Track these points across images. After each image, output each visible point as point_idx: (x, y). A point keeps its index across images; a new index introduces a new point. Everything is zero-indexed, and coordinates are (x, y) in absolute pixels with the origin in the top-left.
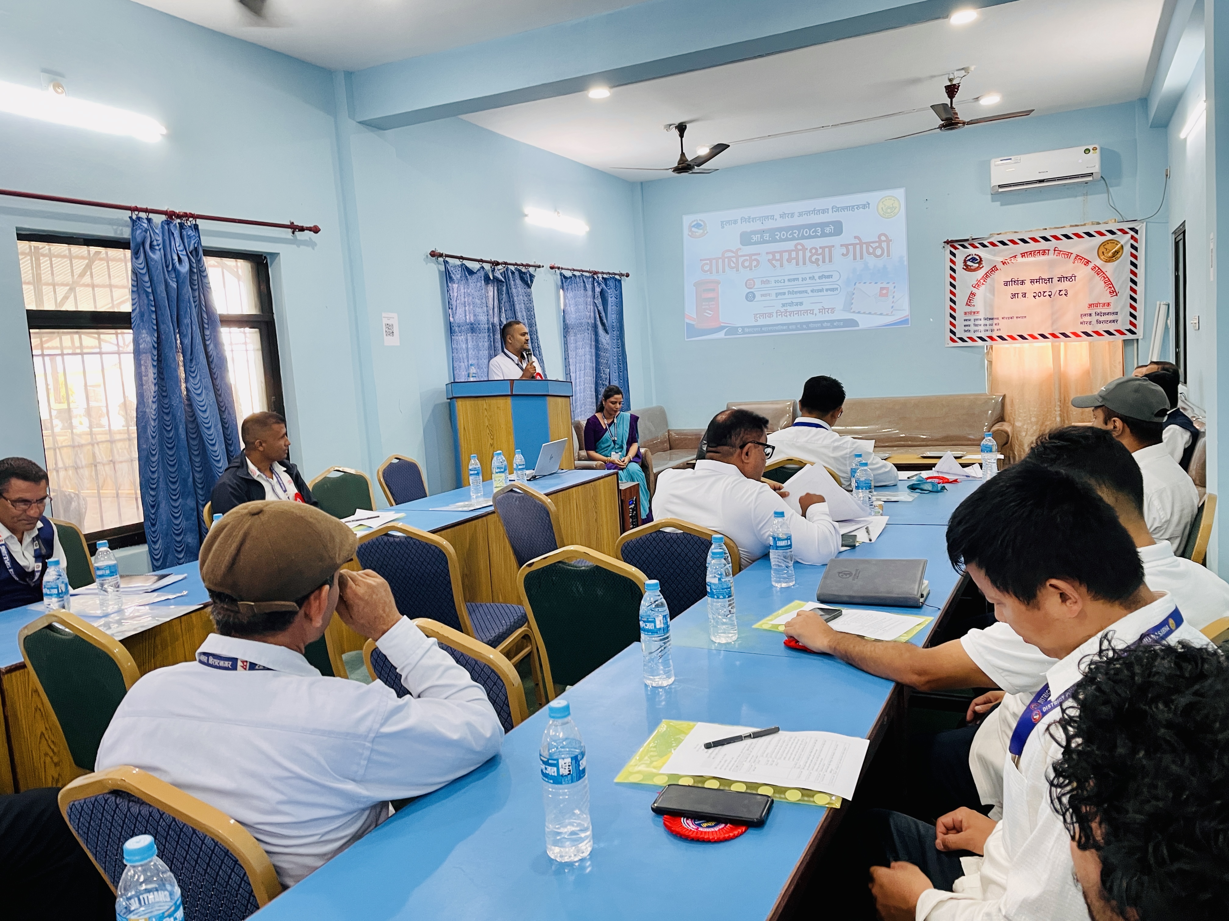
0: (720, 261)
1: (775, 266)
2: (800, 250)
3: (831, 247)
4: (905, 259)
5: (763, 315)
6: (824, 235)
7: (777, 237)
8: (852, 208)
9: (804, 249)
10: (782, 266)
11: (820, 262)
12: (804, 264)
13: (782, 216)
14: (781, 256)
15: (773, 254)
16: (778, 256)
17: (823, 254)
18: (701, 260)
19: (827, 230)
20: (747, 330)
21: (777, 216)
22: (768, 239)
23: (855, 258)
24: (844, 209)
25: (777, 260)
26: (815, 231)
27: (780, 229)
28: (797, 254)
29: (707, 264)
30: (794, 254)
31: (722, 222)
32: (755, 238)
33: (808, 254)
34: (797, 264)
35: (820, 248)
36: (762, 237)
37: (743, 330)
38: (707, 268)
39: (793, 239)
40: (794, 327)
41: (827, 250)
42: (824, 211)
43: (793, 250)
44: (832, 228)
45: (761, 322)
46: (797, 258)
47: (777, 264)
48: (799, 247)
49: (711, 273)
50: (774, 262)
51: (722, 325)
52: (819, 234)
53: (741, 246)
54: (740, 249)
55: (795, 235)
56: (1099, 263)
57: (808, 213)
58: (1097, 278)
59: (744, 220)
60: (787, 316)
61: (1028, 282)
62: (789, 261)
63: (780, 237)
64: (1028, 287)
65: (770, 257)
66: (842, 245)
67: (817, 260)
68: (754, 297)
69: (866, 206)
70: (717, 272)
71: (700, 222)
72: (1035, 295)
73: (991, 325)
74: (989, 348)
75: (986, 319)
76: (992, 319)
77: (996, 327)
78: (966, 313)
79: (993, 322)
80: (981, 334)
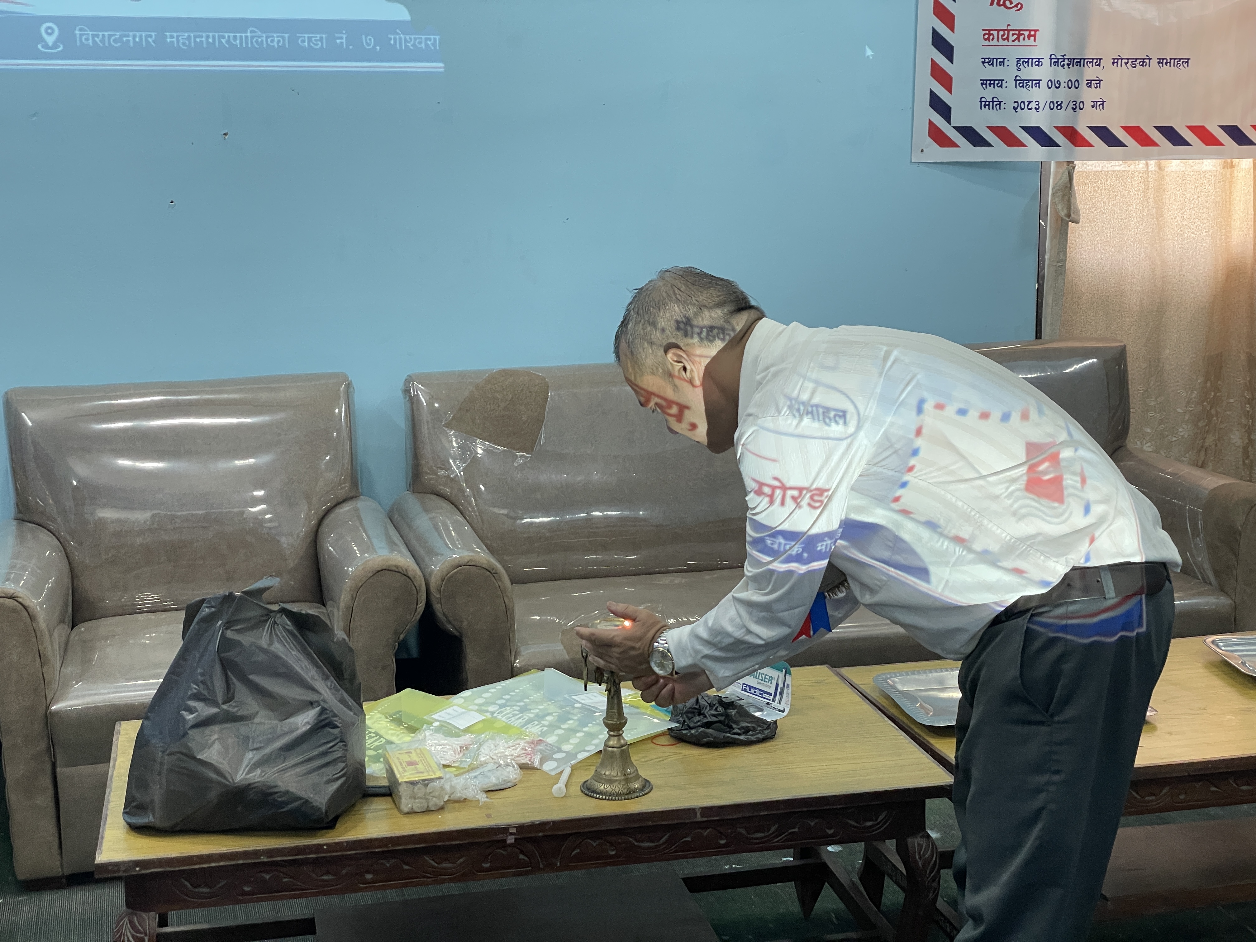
73: (1074, 84)
74: (1064, 169)
75: (1056, 61)
76: (1079, 62)
77: (1088, 95)
78: (988, 34)
79: (1081, 74)
80: (1034, 119)
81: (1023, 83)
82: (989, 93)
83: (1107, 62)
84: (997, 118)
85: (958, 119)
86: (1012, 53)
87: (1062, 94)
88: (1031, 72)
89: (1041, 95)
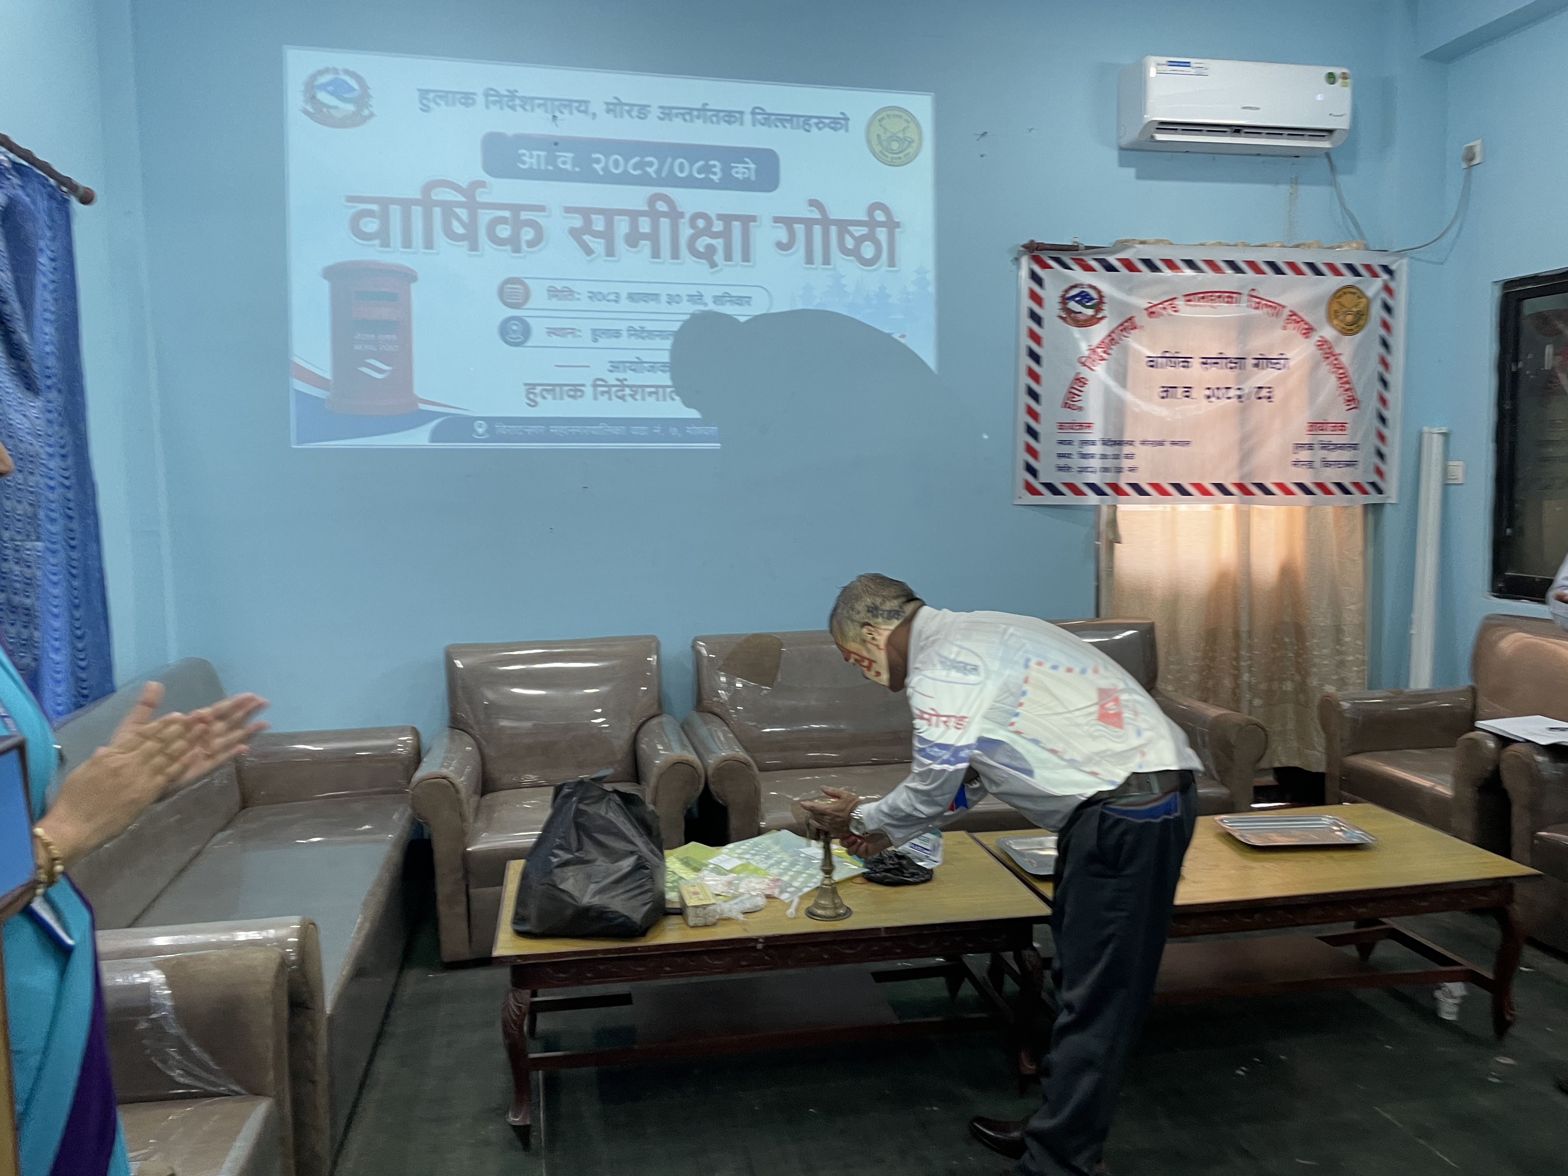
0: (417, 212)
1: (589, 251)
2: (664, 214)
3: (747, 220)
4: (931, 276)
5: (552, 389)
6: (729, 183)
7: (597, 167)
8: (805, 122)
9: (675, 215)
10: (610, 252)
11: (719, 257)
12: (675, 255)
13: (615, 107)
14: (610, 224)
15: (586, 213)
16: (599, 224)
17: (726, 234)
18: (351, 199)
19: (740, 171)
20: (502, 429)
21: (597, 107)
22: (568, 167)
23: (809, 260)
24: (785, 120)
25: (596, 234)
26: (706, 169)
27: (609, 147)
28: (655, 226)
29: (370, 213)
30: (645, 225)
31: (424, 93)
32: (531, 159)
33: (686, 232)
34: (656, 254)
35: (720, 217)
36: (551, 160)
37: (490, 430)
38: (371, 226)
39: (643, 180)
40: (641, 430)
41: (736, 225)
42: (731, 117)
43: (643, 213)
44: (752, 166)
45: (549, 408)
46: (654, 237)
47: (598, 245)
48: (662, 206)
49: (386, 244)
50: (586, 238)
51: (422, 407)
52: (715, 178)
53: (486, 178)
54: (482, 184)
55: (650, 170)
56: (1328, 333)
57: (688, 113)
58: (1325, 368)
59: (493, 97)
60: (622, 398)
61: (1196, 363)
62: (633, 240)
63: (606, 169)
64: (1196, 374)
65: (577, 222)
66: (777, 220)
67: (711, 249)
68: (527, 331)
69: (839, 123)
70: (407, 243)
71: (347, 79)
72: (1208, 392)
73: (1117, 457)
74: (1111, 510)
75: (1105, 443)
76: (1120, 443)
77: (1126, 463)
78: (1061, 426)
79: (1121, 450)
80: (1093, 478)
81: (1084, 456)
82: (1063, 462)
83: (1137, 444)
84: (1068, 478)
85: (1044, 478)
86: (1076, 437)
87: (1109, 463)
88: (1091, 449)
89: (1095, 463)
